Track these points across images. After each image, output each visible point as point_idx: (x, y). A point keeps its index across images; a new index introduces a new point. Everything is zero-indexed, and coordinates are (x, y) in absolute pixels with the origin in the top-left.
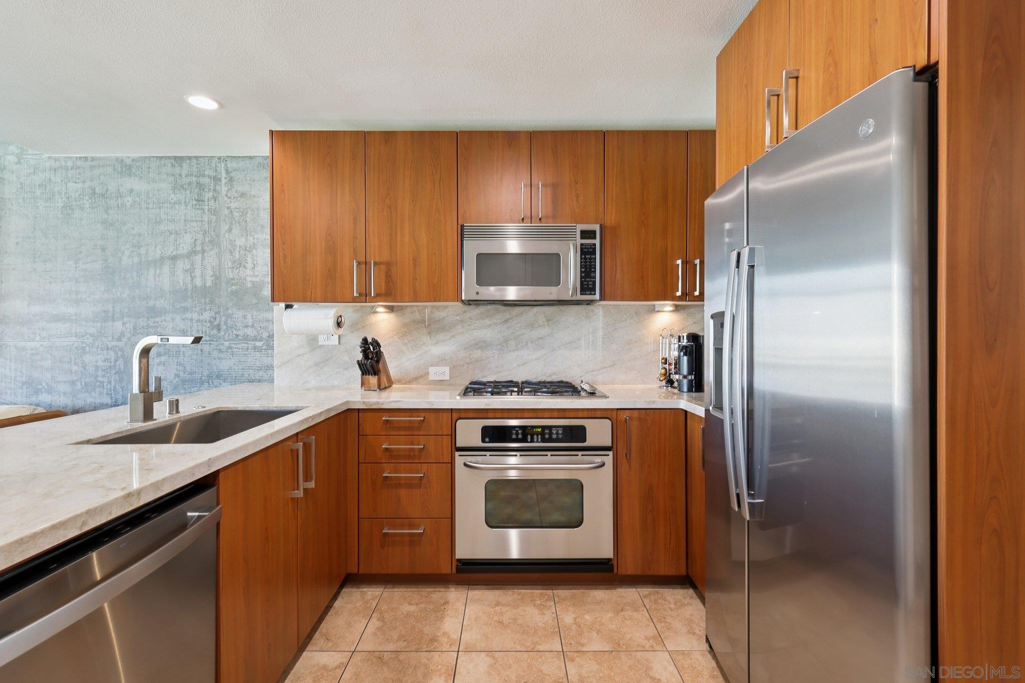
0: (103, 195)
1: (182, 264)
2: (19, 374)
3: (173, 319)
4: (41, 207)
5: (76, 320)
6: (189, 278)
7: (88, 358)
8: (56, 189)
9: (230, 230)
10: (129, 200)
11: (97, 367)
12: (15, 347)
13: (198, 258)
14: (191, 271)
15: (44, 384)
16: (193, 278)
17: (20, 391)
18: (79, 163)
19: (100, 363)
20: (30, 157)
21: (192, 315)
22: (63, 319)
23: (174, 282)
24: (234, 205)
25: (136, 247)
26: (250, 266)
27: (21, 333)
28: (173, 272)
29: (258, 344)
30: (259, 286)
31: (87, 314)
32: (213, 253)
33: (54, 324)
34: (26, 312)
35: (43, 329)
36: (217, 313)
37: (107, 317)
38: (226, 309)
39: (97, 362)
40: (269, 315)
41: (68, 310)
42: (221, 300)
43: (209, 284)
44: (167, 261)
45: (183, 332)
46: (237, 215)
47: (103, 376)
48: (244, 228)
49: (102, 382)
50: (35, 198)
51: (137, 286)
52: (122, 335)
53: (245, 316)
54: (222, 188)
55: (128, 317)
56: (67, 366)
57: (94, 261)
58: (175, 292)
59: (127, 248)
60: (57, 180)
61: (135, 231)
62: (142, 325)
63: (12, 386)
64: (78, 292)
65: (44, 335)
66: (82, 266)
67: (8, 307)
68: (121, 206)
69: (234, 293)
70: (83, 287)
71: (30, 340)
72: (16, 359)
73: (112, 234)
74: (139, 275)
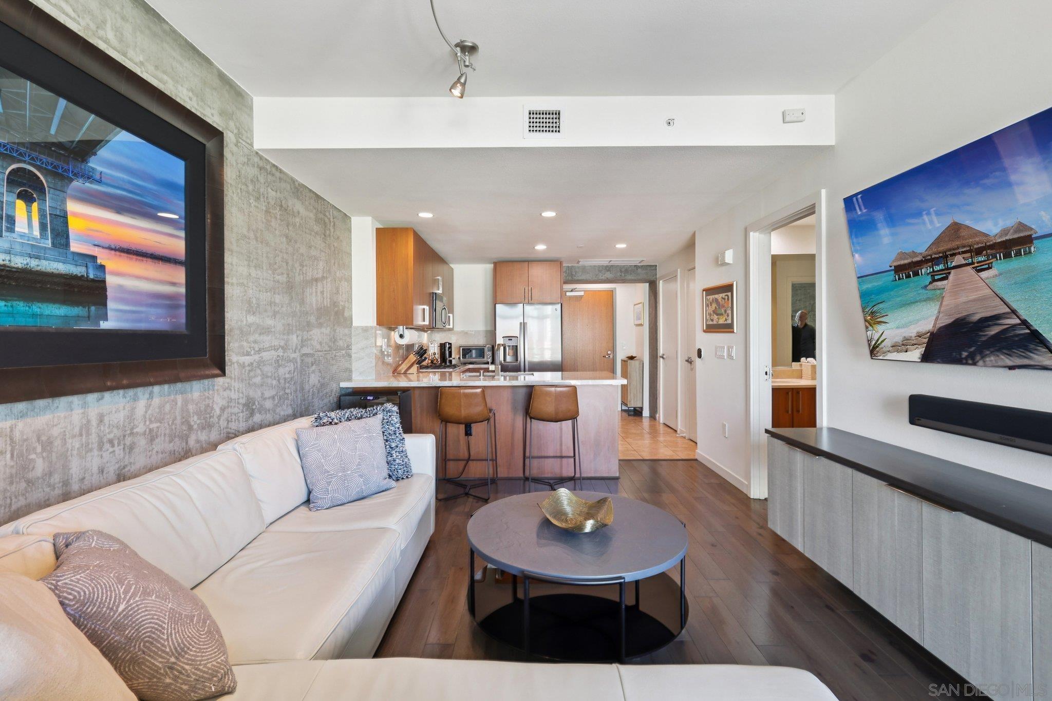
0: (286, 210)
1: (319, 286)
2: (241, 395)
3: (317, 333)
4: (252, 205)
5: (274, 331)
7: (281, 371)
8: (261, 191)
9: (334, 263)
10: (297, 220)
11: (285, 379)
12: (238, 362)
13: (325, 282)
14: (322, 292)
15: (257, 403)
16: (323, 298)
17: (241, 415)
18: (274, 170)
19: (287, 376)
20: (244, 143)
21: (323, 330)
22: (266, 331)
23: (317, 301)
24: (336, 244)
25: (302, 265)
26: (341, 294)
27: (241, 347)
28: (316, 292)
29: (344, 352)
30: (344, 308)
31: (279, 327)
32: (329, 280)
33: (262, 337)
34: (245, 322)
35: (255, 342)
36: (331, 328)
37: (288, 330)
38: (334, 326)
39: (285, 374)
40: (346, 331)
41: (270, 322)
42: (332, 318)
43: (329, 305)
44: (314, 283)
45: (321, 343)
46: (336, 252)
47: (289, 388)
48: (339, 264)
49: (288, 394)
50: (248, 192)
51: (302, 302)
52: (296, 348)
53: (341, 331)
54: (332, 230)
55: (299, 330)
56: (269, 381)
57: (282, 274)
58: (318, 309)
59: (297, 265)
60: (262, 180)
61: (301, 251)
62: (305, 337)
63: (236, 410)
64: (275, 304)
65: (257, 349)
66: (277, 278)
67: (234, 315)
68: (294, 225)
69: (336, 313)
70: (278, 299)
71: (248, 354)
72: (239, 378)
73: (290, 249)
74: (303, 292)
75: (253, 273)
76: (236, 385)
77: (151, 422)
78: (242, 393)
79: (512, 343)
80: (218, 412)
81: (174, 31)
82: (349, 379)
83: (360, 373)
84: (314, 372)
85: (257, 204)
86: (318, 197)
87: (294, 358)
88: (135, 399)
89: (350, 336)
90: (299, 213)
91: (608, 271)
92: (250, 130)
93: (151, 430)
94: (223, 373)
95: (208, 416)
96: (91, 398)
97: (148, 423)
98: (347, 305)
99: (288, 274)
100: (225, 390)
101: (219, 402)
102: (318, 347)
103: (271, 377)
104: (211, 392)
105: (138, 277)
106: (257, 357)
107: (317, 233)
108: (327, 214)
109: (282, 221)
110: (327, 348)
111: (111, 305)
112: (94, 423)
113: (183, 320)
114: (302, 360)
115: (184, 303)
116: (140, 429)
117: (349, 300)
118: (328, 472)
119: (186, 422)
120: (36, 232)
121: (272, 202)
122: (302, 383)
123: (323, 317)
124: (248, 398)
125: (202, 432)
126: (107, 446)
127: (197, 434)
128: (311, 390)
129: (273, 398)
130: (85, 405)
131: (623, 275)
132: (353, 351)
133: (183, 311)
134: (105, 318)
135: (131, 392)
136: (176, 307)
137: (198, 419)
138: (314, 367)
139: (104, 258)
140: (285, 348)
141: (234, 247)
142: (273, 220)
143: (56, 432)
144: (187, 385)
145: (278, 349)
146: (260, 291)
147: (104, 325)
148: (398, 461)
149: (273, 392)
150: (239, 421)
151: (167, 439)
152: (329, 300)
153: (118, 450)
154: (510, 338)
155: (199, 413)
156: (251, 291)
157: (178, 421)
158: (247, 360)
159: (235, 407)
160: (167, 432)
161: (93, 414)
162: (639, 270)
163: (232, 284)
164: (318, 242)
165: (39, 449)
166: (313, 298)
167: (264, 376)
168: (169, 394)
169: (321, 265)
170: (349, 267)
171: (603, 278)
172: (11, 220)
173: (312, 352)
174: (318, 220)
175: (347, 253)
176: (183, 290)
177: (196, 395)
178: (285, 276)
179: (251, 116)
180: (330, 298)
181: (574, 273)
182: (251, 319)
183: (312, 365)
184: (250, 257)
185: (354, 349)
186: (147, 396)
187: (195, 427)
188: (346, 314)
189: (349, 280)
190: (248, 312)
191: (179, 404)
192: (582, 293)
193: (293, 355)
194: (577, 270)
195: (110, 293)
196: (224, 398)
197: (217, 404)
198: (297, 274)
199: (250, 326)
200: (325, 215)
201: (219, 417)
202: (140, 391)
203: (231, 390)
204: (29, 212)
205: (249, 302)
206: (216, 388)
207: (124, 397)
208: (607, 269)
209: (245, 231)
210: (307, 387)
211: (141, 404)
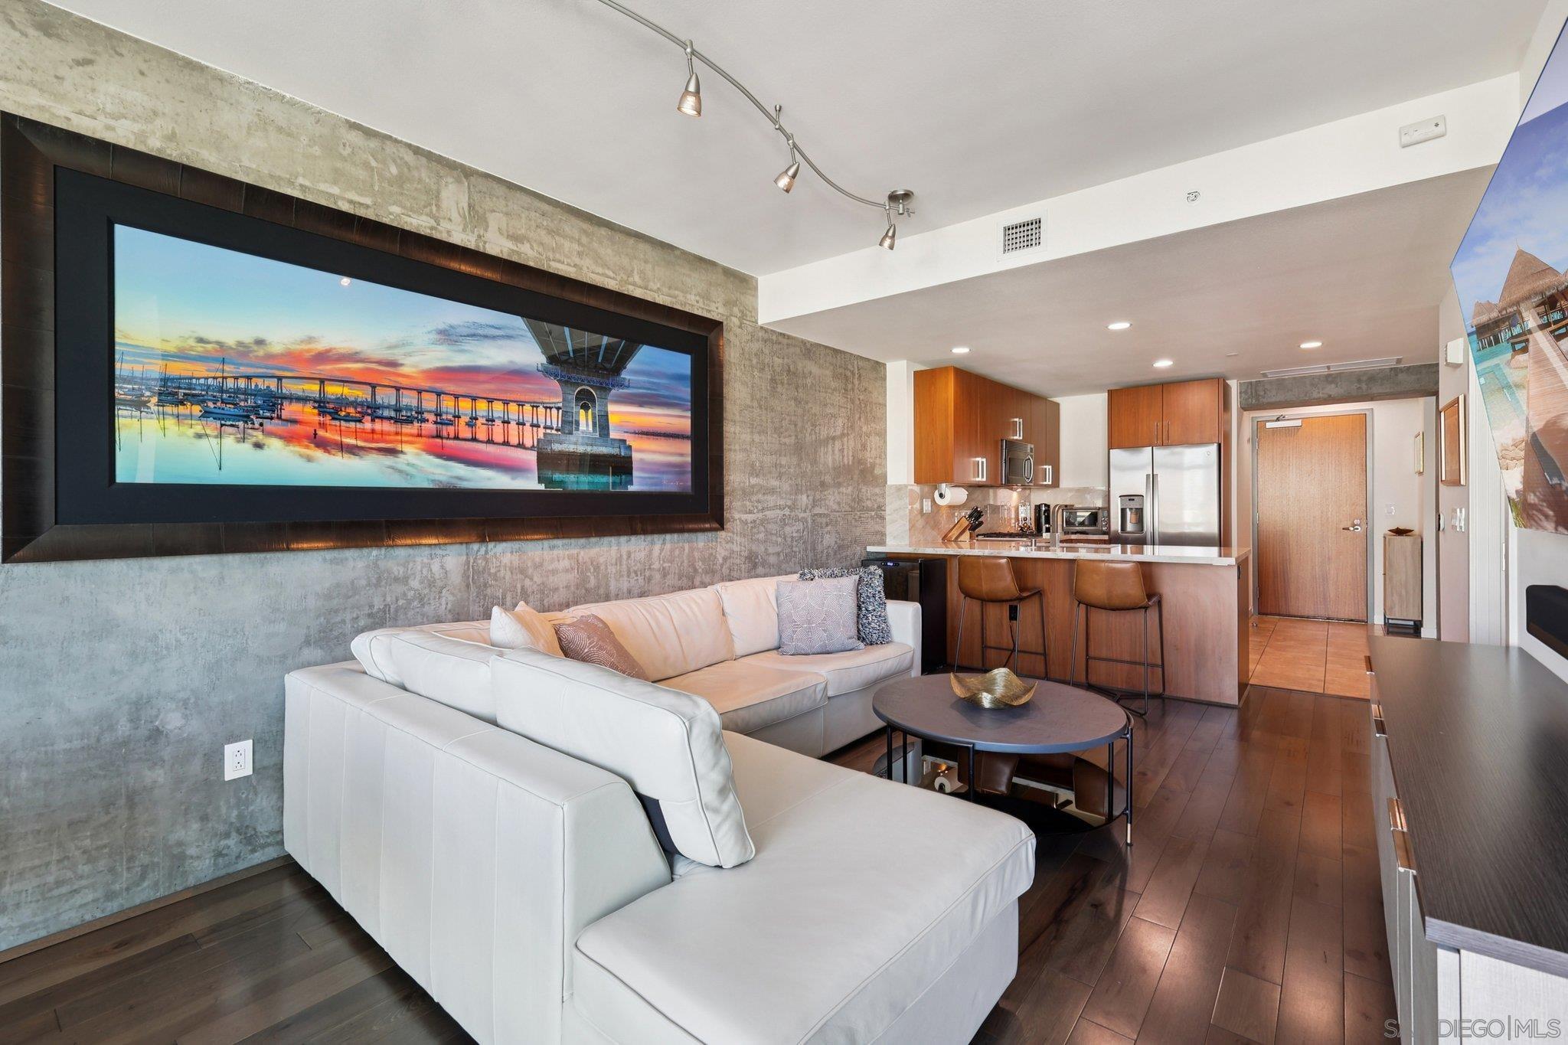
0: (795, 373)
1: (838, 444)
2: (743, 548)
3: (834, 493)
4: (756, 376)
5: (780, 492)
6: (841, 457)
7: (788, 529)
8: (766, 361)
9: (860, 418)
10: (809, 381)
11: (793, 537)
12: (740, 519)
13: (846, 439)
14: (842, 450)
15: (760, 557)
16: (843, 456)
17: (743, 566)
18: (781, 339)
19: (794, 535)
20: (748, 323)
21: (843, 489)
22: (772, 491)
23: (834, 460)
24: (861, 397)
25: (814, 425)
26: (869, 449)
27: (744, 506)
28: (833, 451)
29: (873, 513)
30: (873, 466)
31: (786, 487)
32: (852, 436)
33: (766, 497)
34: (747, 484)
35: (758, 501)
36: (854, 488)
37: (798, 490)
38: (858, 484)
39: (792, 533)
40: (877, 490)
41: (774, 483)
42: (856, 477)
43: (850, 463)
44: (830, 441)
45: (839, 504)
46: (863, 406)
47: (796, 546)
48: (866, 417)
49: (795, 552)
50: (752, 366)
51: (814, 462)
52: (807, 507)
53: (867, 491)
54: (856, 382)
55: (810, 490)
56: (774, 538)
57: (790, 436)
58: (834, 469)
59: (808, 426)
60: (767, 351)
61: (813, 411)
62: (818, 497)
63: (738, 561)
64: (781, 466)
65: (760, 508)
66: (783, 440)
67: (735, 478)
68: (805, 386)
69: (862, 472)
70: (784, 461)
71: (751, 512)
72: (741, 533)
73: (800, 411)
74: (816, 452)
75: (757, 438)
76: (738, 539)
77: (664, 561)
78: (745, 547)
79: (1135, 505)
80: (721, 561)
81: (684, 253)
82: (882, 543)
83: (894, 537)
84: (829, 532)
85: (761, 375)
86: (836, 351)
87: (804, 518)
88: (653, 543)
89: (883, 496)
90: (811, 373)
91: (1331, 383)
92: (756, 310)
93: (664, 568)
94: (722, 528)
95: (711, 563)
96: (623, 539)
97: (662, 562)
98: (878, 461)
99: (796, 436)
100: (727, 543)
101: (721, 553)
102: (835, 507)
103: (776, 534)
104: (714, 544)
105: (654, 452)
106: (760, 515)
107: (835, 390)
108: (850, 367)
109: (789, 384)
110: (847, 508)
111: (635, 473)
112: (625, 557)
113: (690, 483)
114: (814, 521)
115: (690, 469)
116: (656, 566)
117: (882, 454)
118: (795, 622)
119: (693, 566)
120: (591, 429)
121: (778, 370)
122: (814, 544)
123: (842, 476)
124: (751, 552)
125: (705, 575)
126: (633, 575)
127: (701, 577)
128: (825, 551)
129: (778, 554)
130: (619, 544)
131: (1364, 386)
132: (888, 511)
133: (689, 476)
134: (631, 483)
135: (649, 538)
136: (683, 473)
137: (703, 564)
138: (829, 528)
139: (632, 441)
140: (792, 508)
141: (738, 418)
142: (779, 386)
143: (602, 560)
144: (693, 536)
145: (784, 509)
146: (764, 454)
147: (631, 488)
148: (873, 625)
149: (778, 549)
150: (741, 571)
151: (677, 576)
152: (851, 458)
153: (641, 579)
154: (1131, 498)
155: (704, 560)
156: (754, 456)
157: (685, 564)
158: (750, 517)
159: (737, 558)
160: (677, 572)
161: (624, 549)
162: (1401, 377)
163: (735, 450)
164: (838, 398)
165: (592, 570)
166: (829, 457)
167: (768, 533)
168: (678, 542)
169: (840, 422)
170: (884, 418)
171: (1321, 395)
172: (578, 423)
173: (826, 512)
174: (835, 376)
175: (880, 404)
176: (689, 459)
177: (701, 545)
178: (794, 437)
179: (755, 296)
180: (853, 456)
181: (1262, 393)
182: (754, 481)
183: (827, 525)
184: (753, 424)
185: (889, 509)
186: (661, 542)
187: (700, 570)
188: (877, 471)
189: (882, 434)
190: (751, 474)
191: (687, 551)
192: (1298, 423)
193: (802, 515)
194: (1267, 386)
195: (634, 465)
196: (727, 550)
197: (720, 554)
198: (807, 435)
199: (753, 486)
200: (846, 369)
201: (722, 566)
202: (656, 537)
203: (733, 543)
204: (587, 416)
205: (752, 466)
206: (719, 540)
207: (645, 541)
208: (1330, 379)
209: (748, 402)
210: (819, 548)
211: (657, 548)
